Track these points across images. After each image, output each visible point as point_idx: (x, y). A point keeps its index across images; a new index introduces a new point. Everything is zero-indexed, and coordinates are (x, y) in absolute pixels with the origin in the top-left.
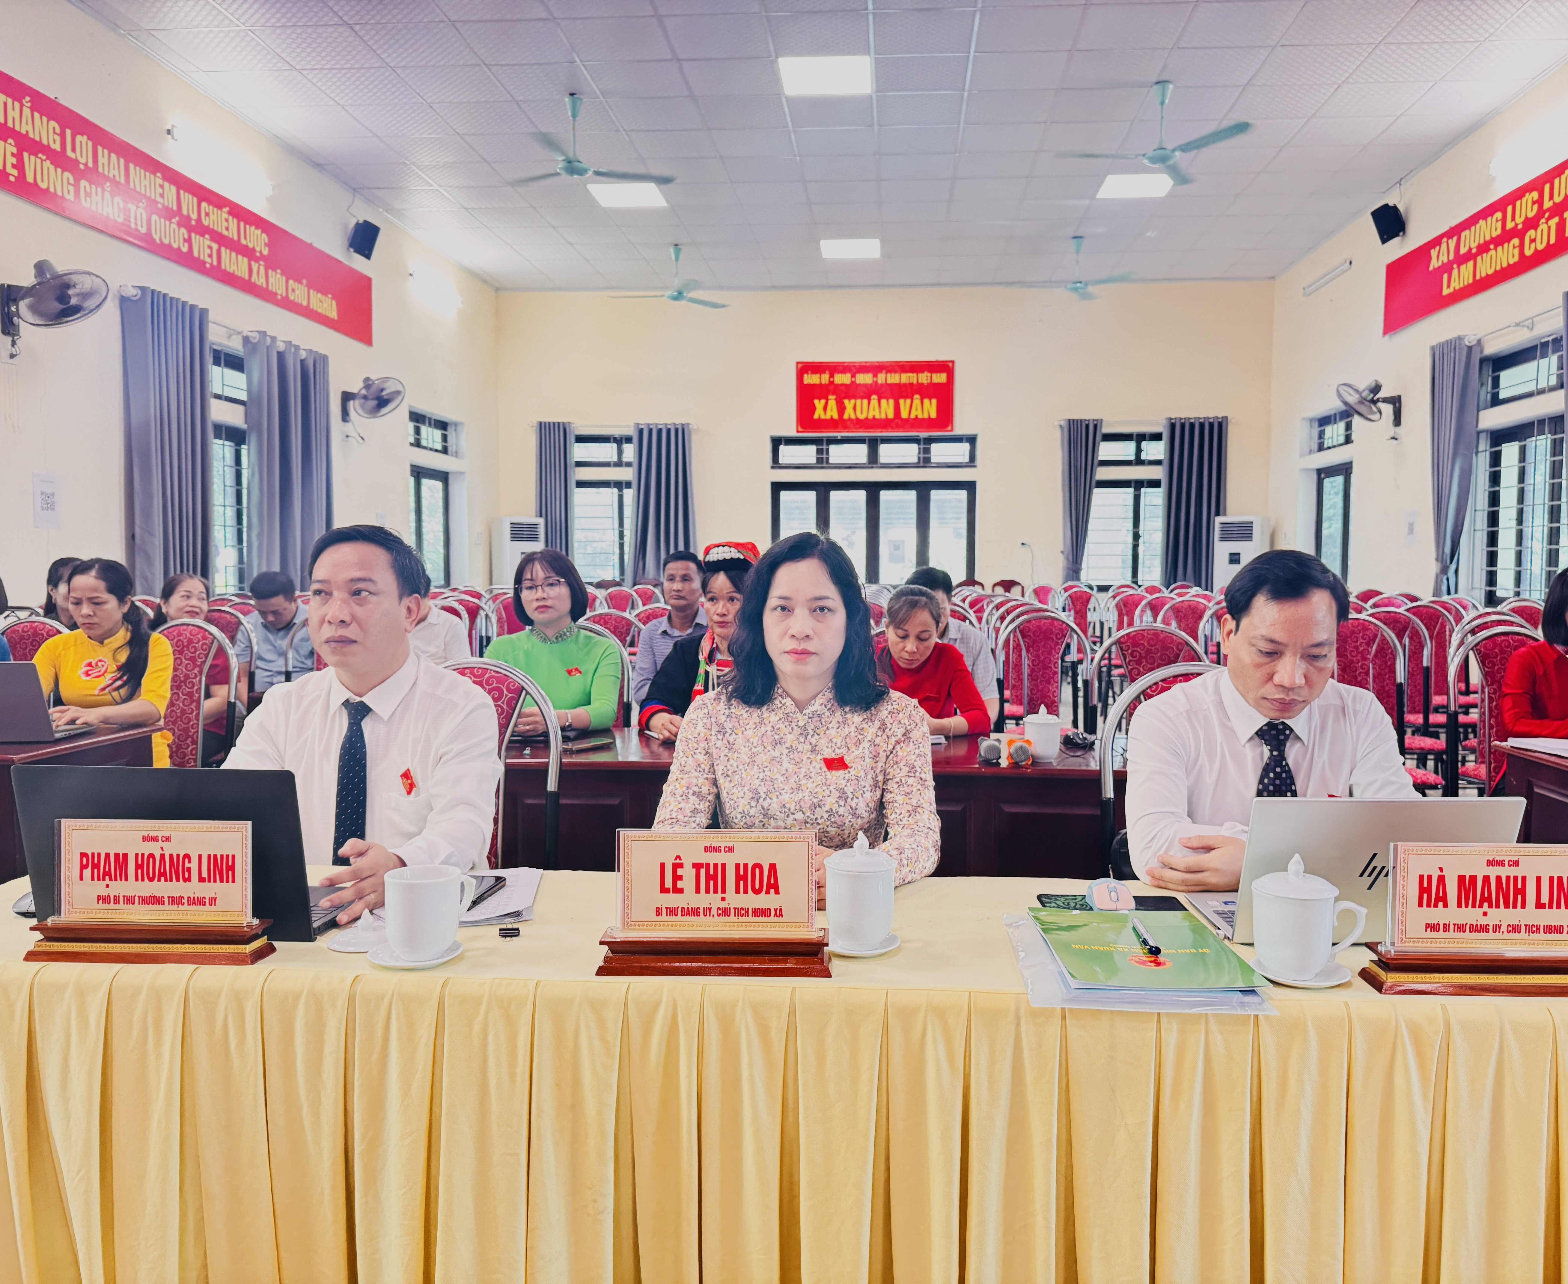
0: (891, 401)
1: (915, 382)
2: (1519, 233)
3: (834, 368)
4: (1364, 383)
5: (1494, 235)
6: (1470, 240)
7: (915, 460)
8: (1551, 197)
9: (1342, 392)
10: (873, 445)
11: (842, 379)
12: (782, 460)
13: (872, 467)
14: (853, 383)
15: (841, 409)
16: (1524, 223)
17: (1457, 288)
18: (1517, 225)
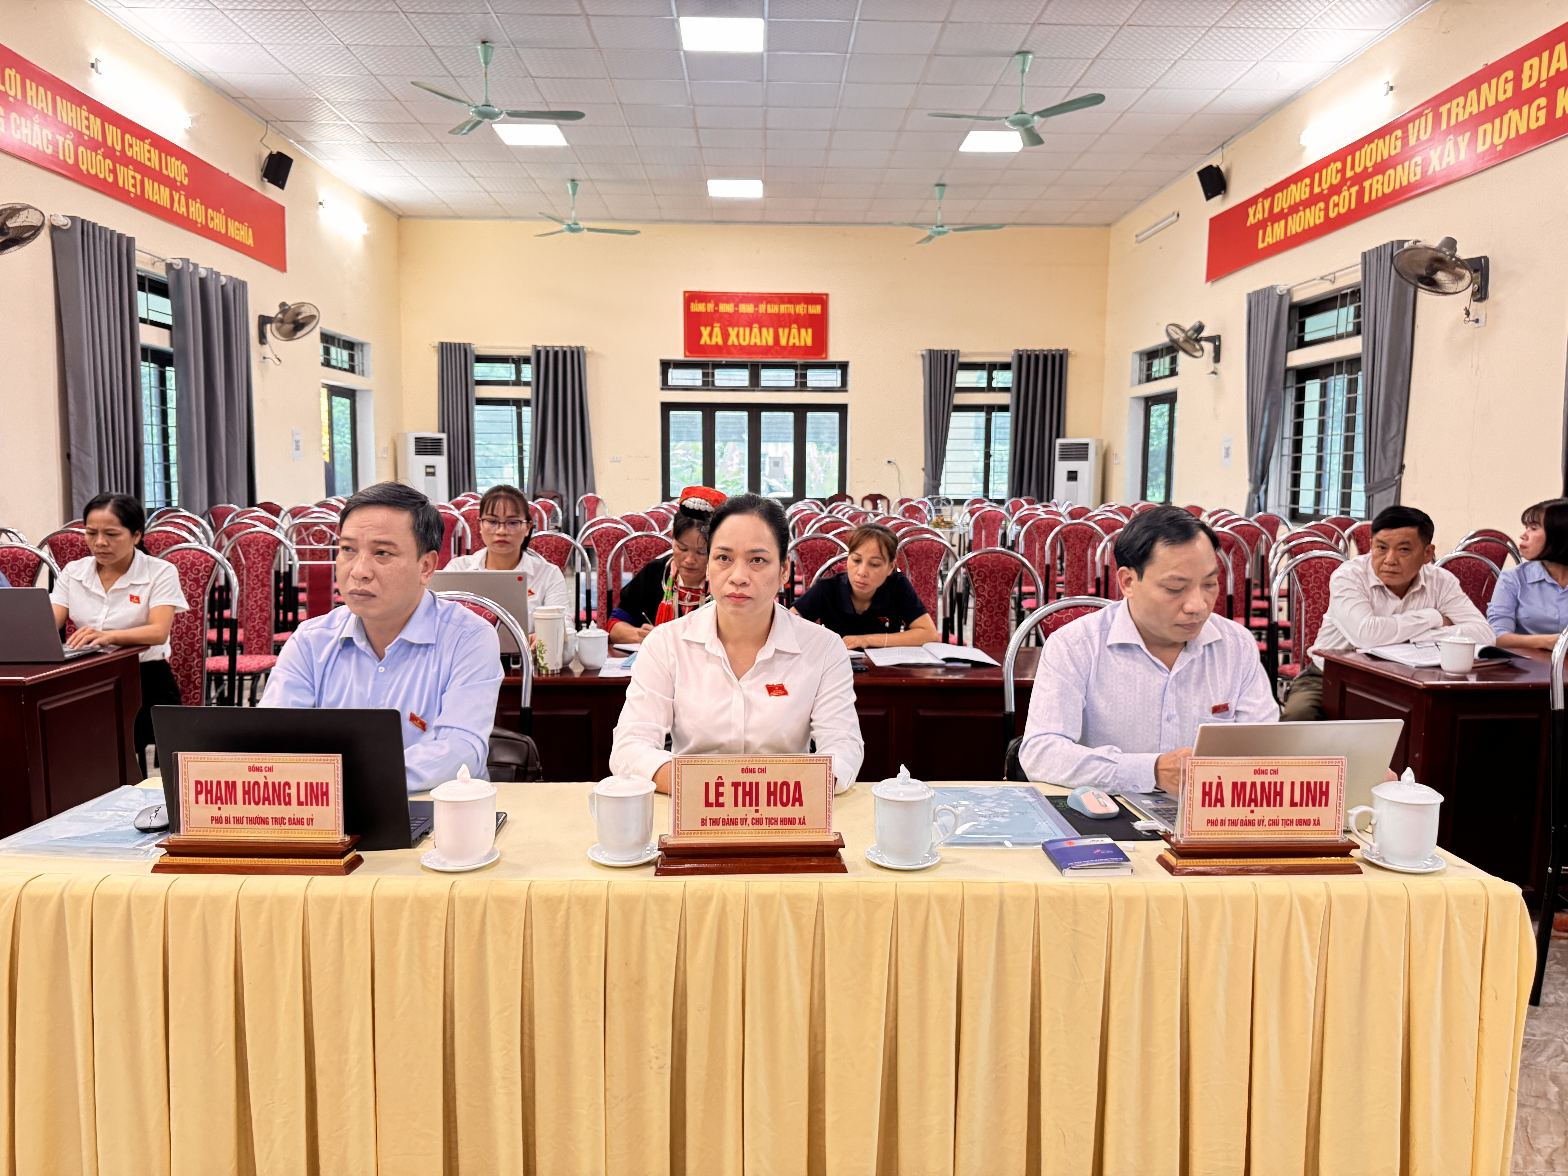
0: (771, 330)
1: (793, 312)
2: (1324, 198)
3: (718, 298)
4: (1188, 325)
5: (1303, 197)
6: (1282, 201)
7: (792, 384)
8: (1353, 168)
9: (1170, 331)
10: (755, 370)
11: (726, 308)
12: (671, 382)
13: (754, 391)
14: (736, 312)
15: (726, 336)
16: (1329, 189)
17: (1271, 242)
18: (1323, 190)
